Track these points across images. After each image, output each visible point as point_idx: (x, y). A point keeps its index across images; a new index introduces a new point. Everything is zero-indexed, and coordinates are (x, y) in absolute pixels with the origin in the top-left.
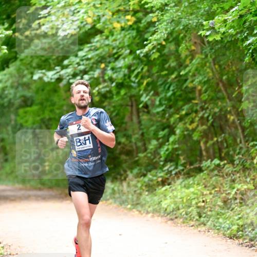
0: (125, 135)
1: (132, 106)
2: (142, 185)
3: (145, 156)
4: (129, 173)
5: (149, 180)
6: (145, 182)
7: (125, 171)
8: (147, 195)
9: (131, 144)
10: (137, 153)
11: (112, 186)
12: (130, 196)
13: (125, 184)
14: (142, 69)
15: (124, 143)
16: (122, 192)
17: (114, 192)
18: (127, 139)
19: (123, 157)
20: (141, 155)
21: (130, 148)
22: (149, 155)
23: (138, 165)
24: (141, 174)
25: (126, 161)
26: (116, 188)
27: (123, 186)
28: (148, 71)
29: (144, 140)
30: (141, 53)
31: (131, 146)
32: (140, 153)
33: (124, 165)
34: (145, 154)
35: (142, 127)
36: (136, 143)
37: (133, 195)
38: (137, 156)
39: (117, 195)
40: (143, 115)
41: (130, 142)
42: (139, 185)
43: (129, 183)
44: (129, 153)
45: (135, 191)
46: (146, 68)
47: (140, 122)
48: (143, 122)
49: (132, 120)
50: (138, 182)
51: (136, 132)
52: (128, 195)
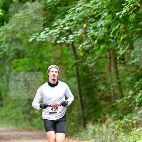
0: (104, 83)
1: (110, 58)
2: (119, 127)
3: (122, 102)
4: (107, 116)
5: (125, 123)
6: (121, 124)
7: (104, 115)
8: (124, 136)
9: (109, 91)
10: (115, 99)
11: (93, 128)
12: (109, 137)
13: (104, 126)
14: (119, 26)
15: (103, 91)
16: (101, 133)
17: (94, 133)
18: (106, 87)
19: (103, 102)
20: (118, 101)
21: (108, 95)
22: (125, 101)
23: (116, 110)
24: (118, 117)
25: (105, 106)
26: (96, 130)
27: (102, 128)
28: (124, 28)
29: (121, 88)
30: (120, 14)
31: (110, 93)
32: (117, 99)
33: (104, 110)
34: (122, 100)
35: (119, 77)
36: (113, 91)
37: (111, 136)
38: (115, 102)
39: (97, 136)
40: (120, 66)
41: (109, 89)
42: (117, 127)
43: (107, 125)
44: (108, 99)
45: (113, 132)
46: (122, 26)
47: (117, 72)
48: (120, 73)
49: (110, 71)
50: (116, 124)
51: (114, 80)
52: (107, 135)
